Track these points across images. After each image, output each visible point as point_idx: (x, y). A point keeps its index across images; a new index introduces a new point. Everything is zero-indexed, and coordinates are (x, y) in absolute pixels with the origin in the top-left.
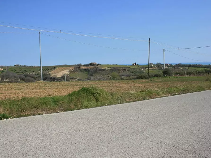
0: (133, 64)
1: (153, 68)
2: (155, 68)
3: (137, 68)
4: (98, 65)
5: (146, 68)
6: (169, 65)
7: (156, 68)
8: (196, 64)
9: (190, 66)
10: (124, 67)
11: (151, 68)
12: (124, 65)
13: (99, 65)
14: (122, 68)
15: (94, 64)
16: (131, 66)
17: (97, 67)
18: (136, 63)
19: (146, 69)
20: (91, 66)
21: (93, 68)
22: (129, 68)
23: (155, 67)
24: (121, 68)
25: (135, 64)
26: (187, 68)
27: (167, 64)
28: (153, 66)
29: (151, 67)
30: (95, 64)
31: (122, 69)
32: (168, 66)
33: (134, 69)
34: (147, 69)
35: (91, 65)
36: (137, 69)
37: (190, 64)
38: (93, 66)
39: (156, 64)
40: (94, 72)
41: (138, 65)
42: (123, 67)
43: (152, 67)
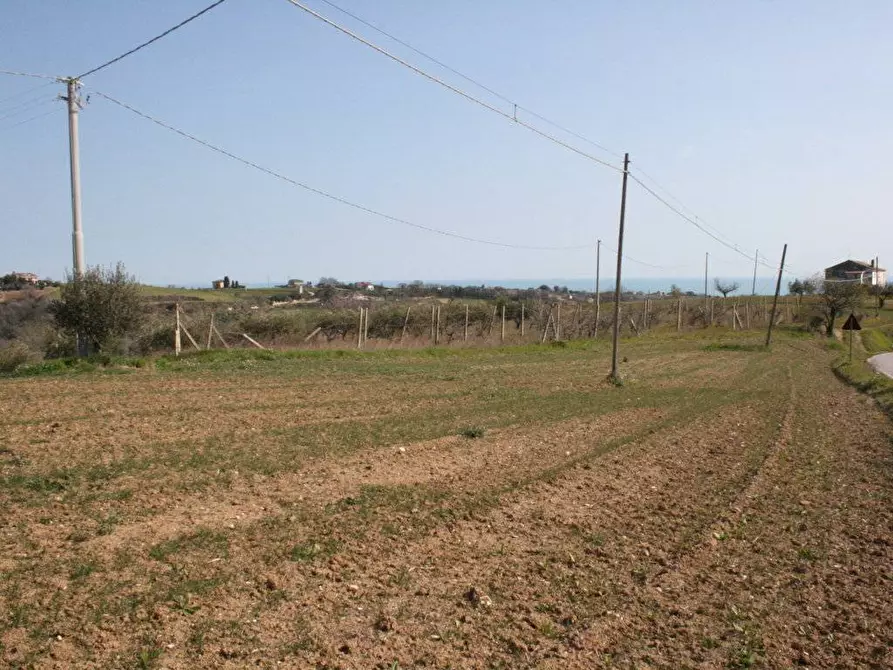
0: (216, 285)
1: (303, 301)
2: (310, 302)
3: (231, 300)
4: (41, 285)
5: (272, 299)
6: (370, 287)
7: (316, 300)
8: (483, 286)
9: (457, 292)
10: (170, 298)
11: (295, 302)
12: (170, 288)
13: (49, 283)
14: (160, 298)
15: (22, 281)
16: (206, 291)
17: (37, 297)
18: (226, 280)
19: (271, 304)
20: (10, 289)
21: (19, 300)
22: (196, 299)
23: (313, 298)
24: (154, 298)
25: (222, 285)
26: (445, 301)
27: (365, 285)
28: (301, 291)
29: (293, 297)
30: (30, 281)
31: (160, 306)
32: (370, 294)
33: (215, 305)
34: (275, 304)
35: (8, 286)
36: (230, 304)
37: (458, 285)
38: (18, 289)
39: (319, 285)
40: (22, 319)
41: (236, 286)
42: (166, 295)
43: (299, 297)
